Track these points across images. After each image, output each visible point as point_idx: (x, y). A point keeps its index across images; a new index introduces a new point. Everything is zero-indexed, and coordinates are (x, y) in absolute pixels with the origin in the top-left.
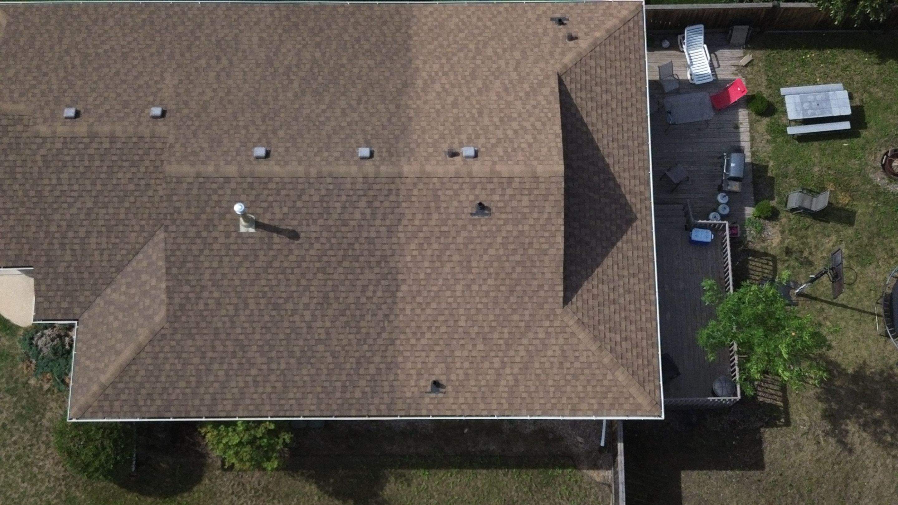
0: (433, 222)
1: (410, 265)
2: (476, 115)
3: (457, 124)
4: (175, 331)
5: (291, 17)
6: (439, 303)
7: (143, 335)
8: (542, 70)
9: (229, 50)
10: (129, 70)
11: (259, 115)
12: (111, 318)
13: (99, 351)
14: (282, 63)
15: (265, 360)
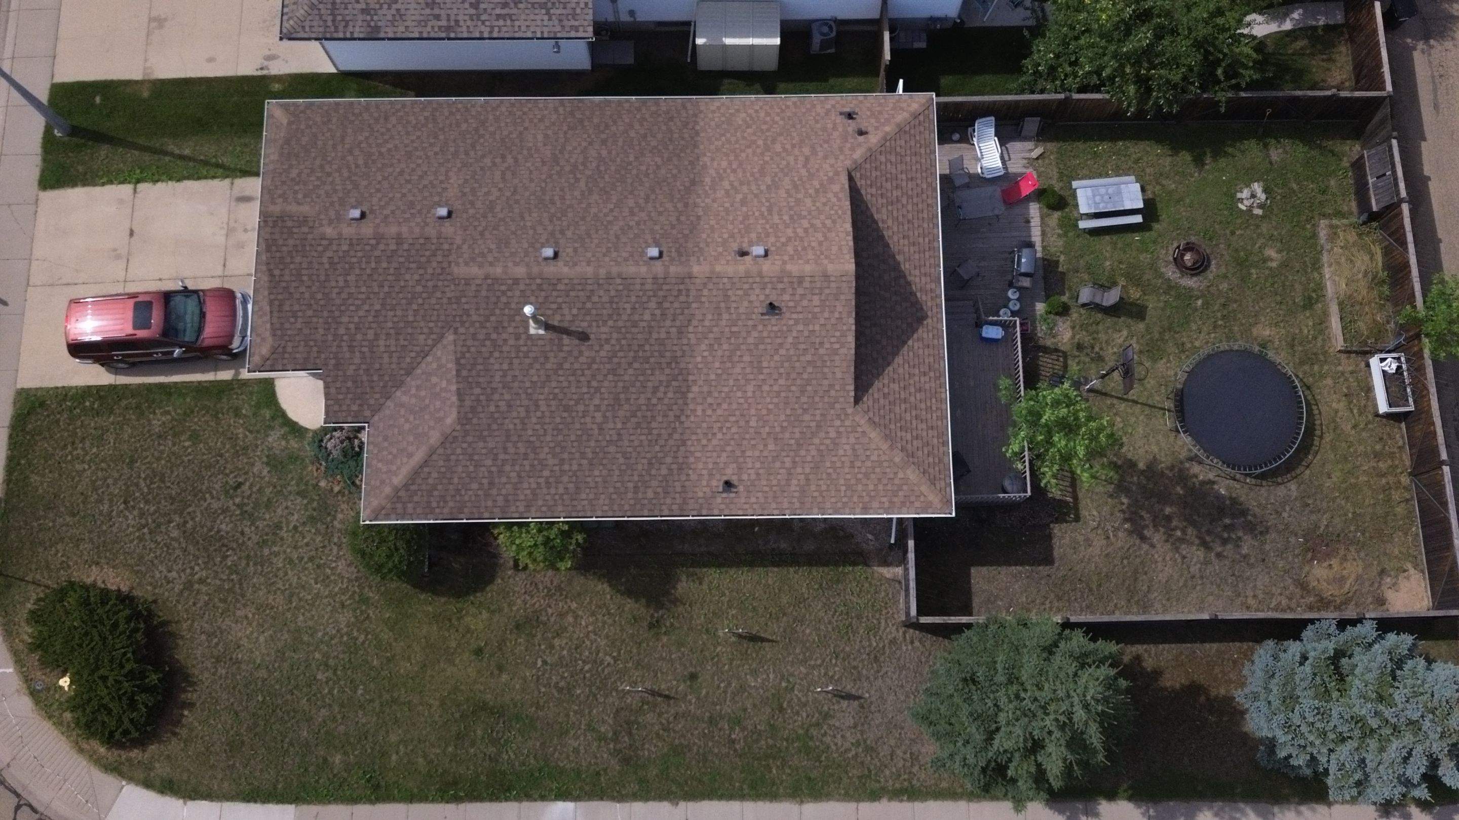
0: (724, 323)
1: (700, 366)
2: (766, 213)
3: (747, 222)
4: (466, 433)
5: (576, 113)
6: (730, 404)
7: (435, 437)
8: (832, 166)
9: (513, 148)
10: (413, 170)
11: (545, 215)
12: (402, 421)
13: (390, 453)
14: (568, 161)
15: (556, 461)
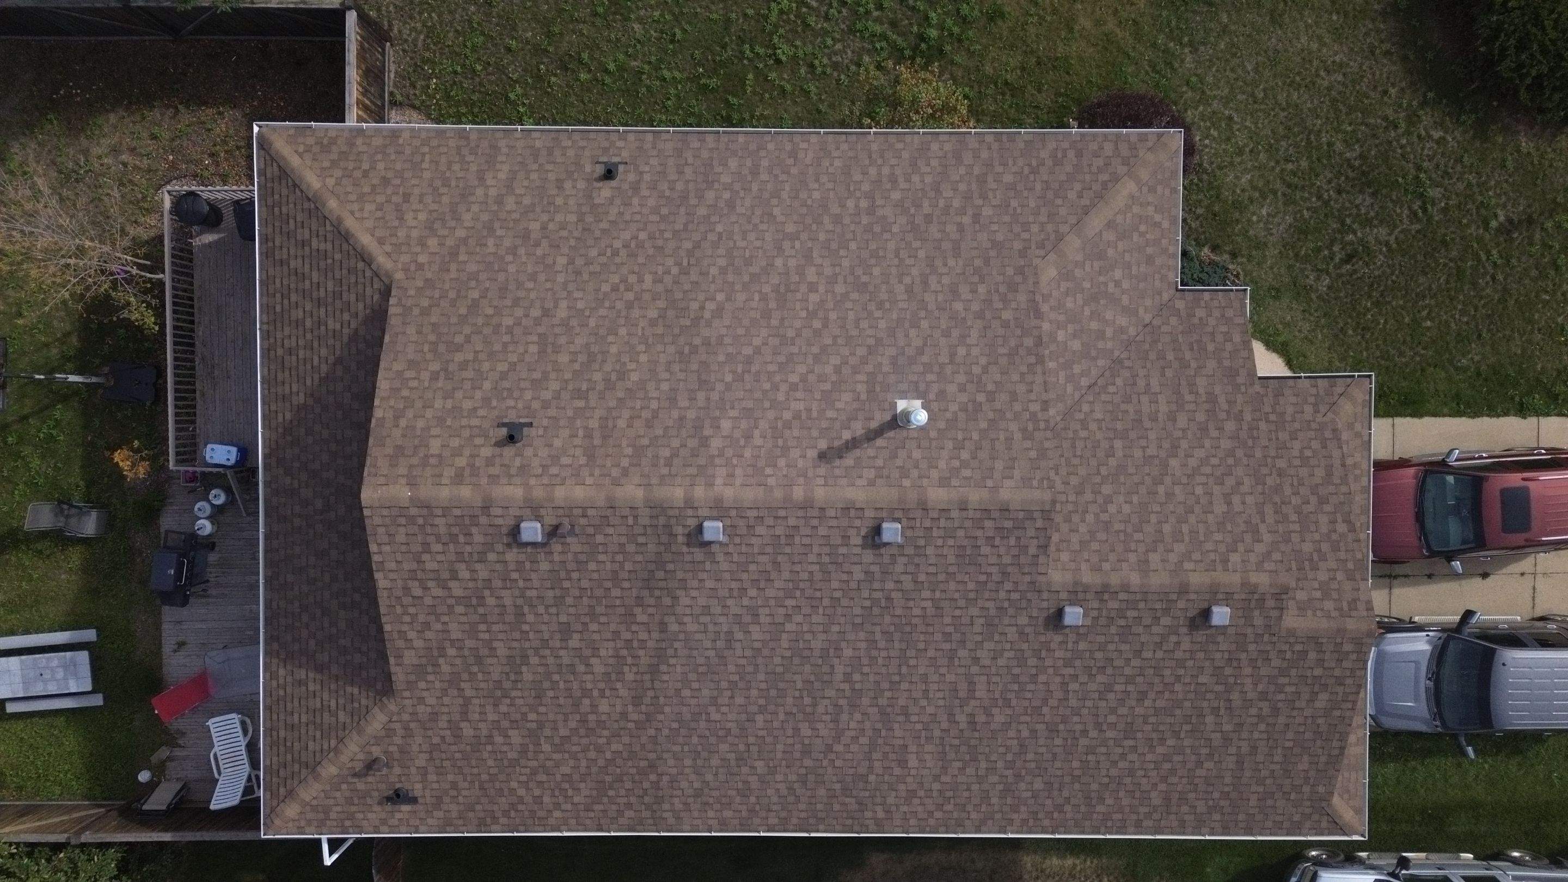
1: (642, 348)
2: (526, 609)
3: (558, 592)
4: (1023, 253)
5: (856, 807)
6: (597, 290)
7: (1074, 249)
8: (421, 700)
9: (957, 742)
10: (1122, 702)
11: (899, 611)
12: (1126, 285)
13: (1142, 234)
14: (865, 715)
15: (880, 212)
